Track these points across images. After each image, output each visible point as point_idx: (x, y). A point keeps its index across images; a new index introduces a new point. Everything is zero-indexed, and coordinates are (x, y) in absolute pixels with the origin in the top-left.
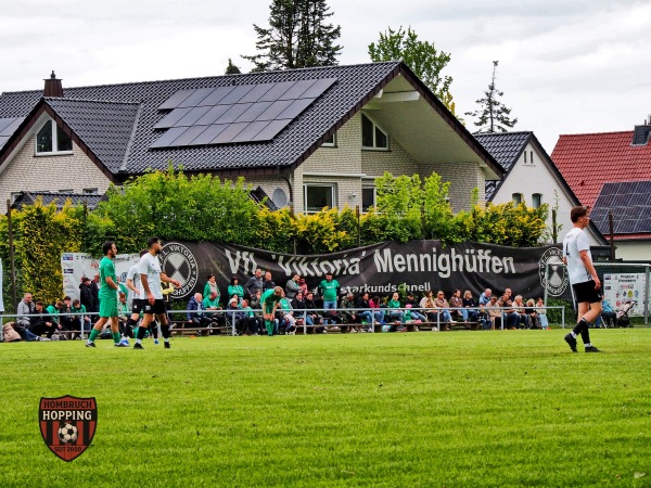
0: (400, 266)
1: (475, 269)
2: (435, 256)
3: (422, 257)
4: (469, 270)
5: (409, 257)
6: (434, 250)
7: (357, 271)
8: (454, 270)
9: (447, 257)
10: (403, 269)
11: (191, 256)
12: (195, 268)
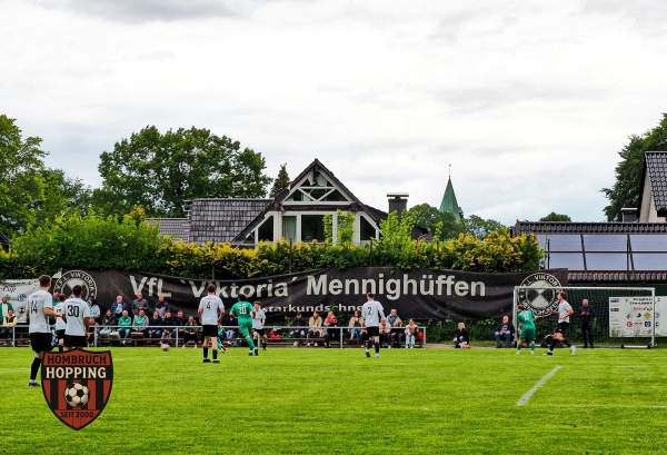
0: (336, 290)
1: (431, 292)
2: (381, 282)
3: (365, 282)
4: (423, 292)
5: (348, 282)
6: (381, 275)
7: (285, 293)
8: (405, 292)
9: (398, 282)
10: (339, 292)
11: (92, 281)
12: (94, 291)
